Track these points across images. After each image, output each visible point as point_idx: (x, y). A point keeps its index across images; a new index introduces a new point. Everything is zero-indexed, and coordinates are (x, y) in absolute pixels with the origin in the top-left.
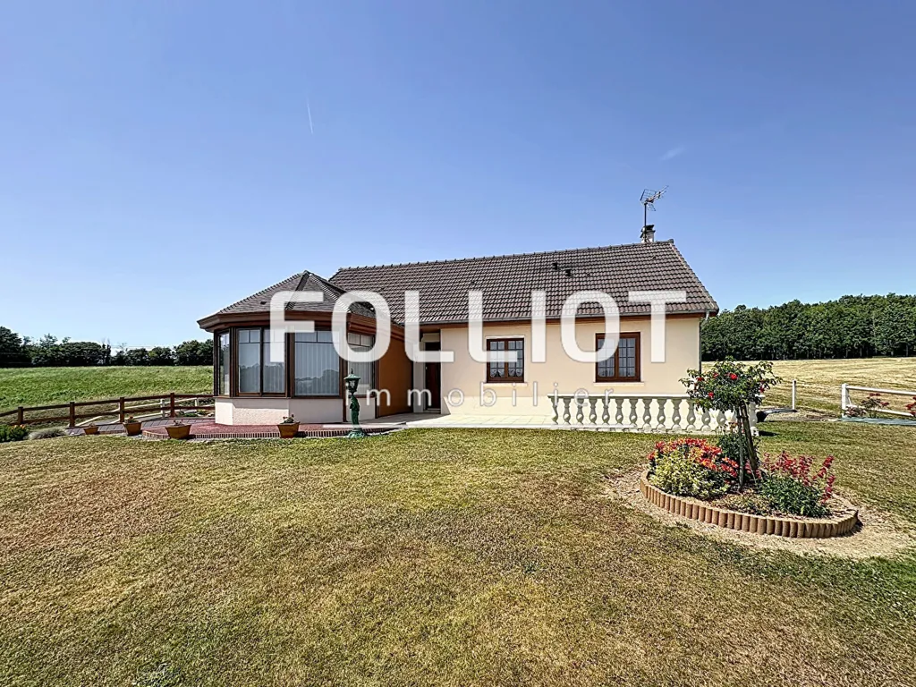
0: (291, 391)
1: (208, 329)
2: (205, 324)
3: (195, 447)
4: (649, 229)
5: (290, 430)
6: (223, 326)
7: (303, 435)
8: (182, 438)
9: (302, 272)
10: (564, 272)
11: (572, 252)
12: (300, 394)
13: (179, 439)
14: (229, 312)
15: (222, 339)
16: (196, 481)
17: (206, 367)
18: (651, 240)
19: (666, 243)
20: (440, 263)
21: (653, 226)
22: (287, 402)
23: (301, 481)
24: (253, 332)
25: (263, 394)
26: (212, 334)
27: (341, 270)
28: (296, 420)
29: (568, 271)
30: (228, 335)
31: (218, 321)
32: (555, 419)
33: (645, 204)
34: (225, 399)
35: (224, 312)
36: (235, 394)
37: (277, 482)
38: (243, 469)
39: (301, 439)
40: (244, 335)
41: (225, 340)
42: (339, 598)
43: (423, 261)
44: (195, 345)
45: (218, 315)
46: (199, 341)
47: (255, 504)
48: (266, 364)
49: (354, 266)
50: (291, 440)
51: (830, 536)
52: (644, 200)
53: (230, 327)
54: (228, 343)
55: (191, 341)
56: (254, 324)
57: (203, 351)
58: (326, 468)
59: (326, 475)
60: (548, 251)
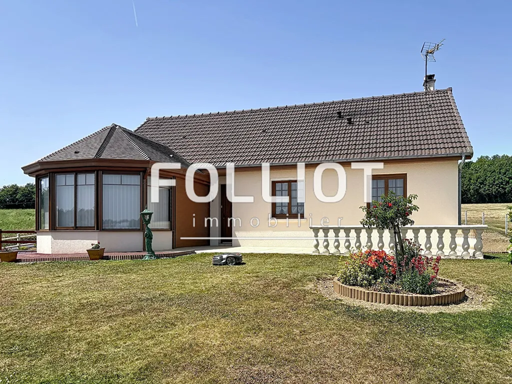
0: (99, 226)
1: (30, 174)
2: (28, 170)
3: (22, 266)
4: (430, 78)
5: (97, 254)
6: (43, 172)
7: (107, 258)
8: (12, 261)
9: (110, 125)
10: (346, 121)
11: (358, 101)
12: (107, 228)
13: (9, 262)
14: (49, 160)
15: (42, 182)
16: (25, 283)
17: (26, 210)
18: (432, 89)
19: (445, 92)
20: (238, 113)
21: (434, 76)
22: (96, 234)
23: (100, 282)
24: (68, 176)
25: (76, 228)
26: (34, 179)
27: (148, 120)
28: (101, 247)
29: (349, 120)
30: (48, 179)
31: (39, 167)
32: (317, 246)
33: (426, 56)
34: (45, 232)
35: (44, 160)
36: (53, 228)
37: (82, 283)
38: (59, 276)
39: (105, 261)
40: (61, 179)
41: (45, 183)
42: (111, 327)
43: (222, 111)
44: (15, 189)
45: (39, 163)
46: (19, 185)
47: (67, 293)
48: (79, 207)
49: (160, 116)
50: (97, 261)
51: (430, 305)
52: (424, 52)
53: (50, 173)
54: (48, 186)
55: (11, 185)
56: (69, 170)
57: (23, 195)
58: (119, 276)
59: (118, 279)
60: (336, 100)
